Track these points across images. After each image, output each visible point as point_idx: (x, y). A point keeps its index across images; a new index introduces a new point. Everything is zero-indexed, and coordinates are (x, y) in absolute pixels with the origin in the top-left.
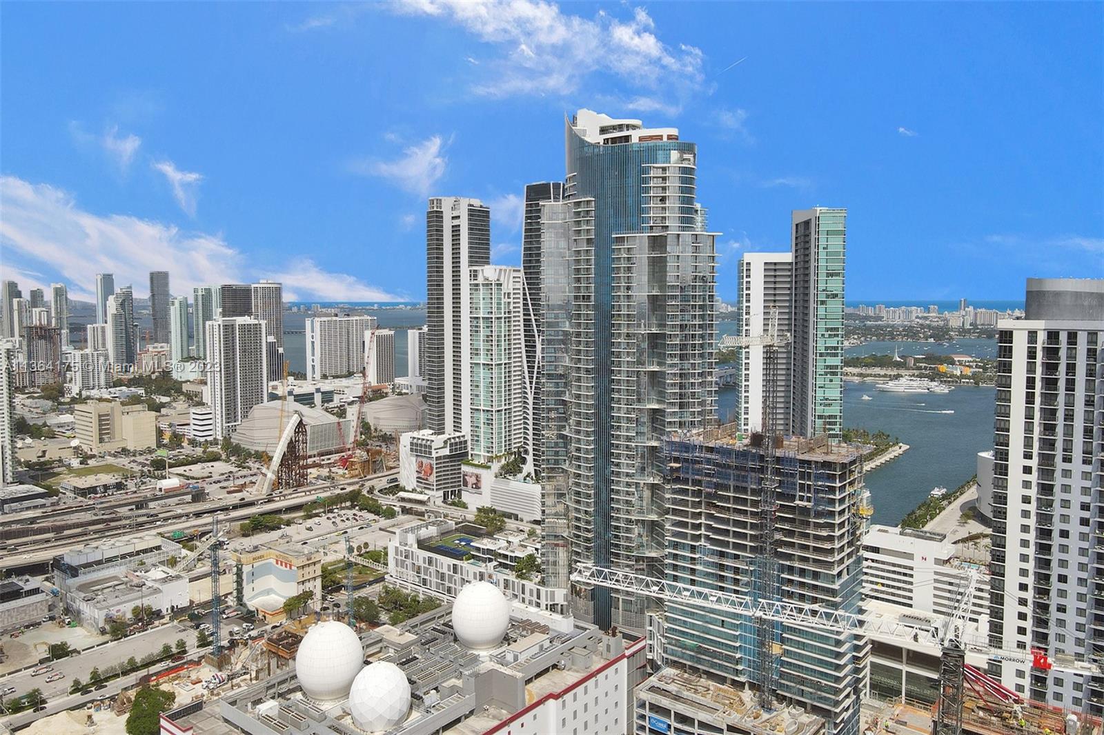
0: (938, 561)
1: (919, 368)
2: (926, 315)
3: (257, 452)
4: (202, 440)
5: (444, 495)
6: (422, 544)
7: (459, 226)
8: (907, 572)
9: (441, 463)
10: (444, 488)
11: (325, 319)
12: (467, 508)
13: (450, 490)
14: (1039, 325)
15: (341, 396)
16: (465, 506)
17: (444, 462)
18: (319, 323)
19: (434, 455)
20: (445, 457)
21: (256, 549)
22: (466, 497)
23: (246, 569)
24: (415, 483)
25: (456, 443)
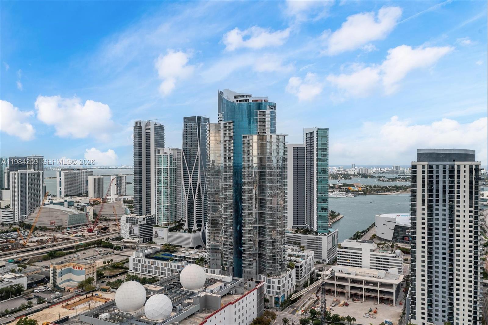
0: (371, 250)
1: (341, 189)
2: (339, 170)
3: (40, 227)
4: (7, 223)
5: (143, 240)
6: (147, 256)
7: (150, 132)
8: (359, 256)
9: (142, 227)
10: (144, 237)
11: (67, 171)
12: (156, 244)
13: (146, 238)
14: (426, 163)
15: (78, 203)
16: (155, 243)
17: (143, 227)
18: (64, 173)
19: (139, 223)
20: (144, 224)
21: (62, 263)
22: (155, 240)
23: (58, 271)
24: (129, 236)
25: (149, 219)
